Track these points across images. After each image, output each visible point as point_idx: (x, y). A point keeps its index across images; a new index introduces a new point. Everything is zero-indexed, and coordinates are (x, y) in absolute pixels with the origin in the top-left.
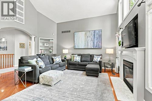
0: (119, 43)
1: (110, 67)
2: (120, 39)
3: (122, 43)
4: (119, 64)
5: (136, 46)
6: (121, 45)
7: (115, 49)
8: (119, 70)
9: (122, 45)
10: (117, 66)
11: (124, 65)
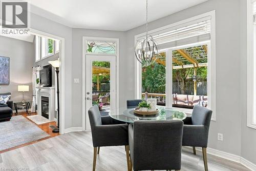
0: (37, 80)
1: (25, 108)
2: (38, 77)
3: (40, 80)
4: (36, 101)
5: (50, 85)
6: (39, 83)
7: (31, 85)
8: (36, 109)
9: (41, 83)
10: (33, 105)
11: (42, 101)
